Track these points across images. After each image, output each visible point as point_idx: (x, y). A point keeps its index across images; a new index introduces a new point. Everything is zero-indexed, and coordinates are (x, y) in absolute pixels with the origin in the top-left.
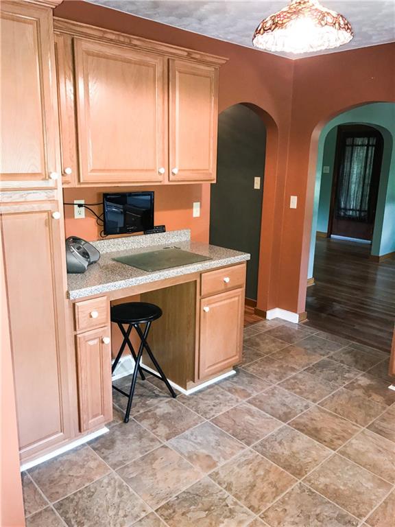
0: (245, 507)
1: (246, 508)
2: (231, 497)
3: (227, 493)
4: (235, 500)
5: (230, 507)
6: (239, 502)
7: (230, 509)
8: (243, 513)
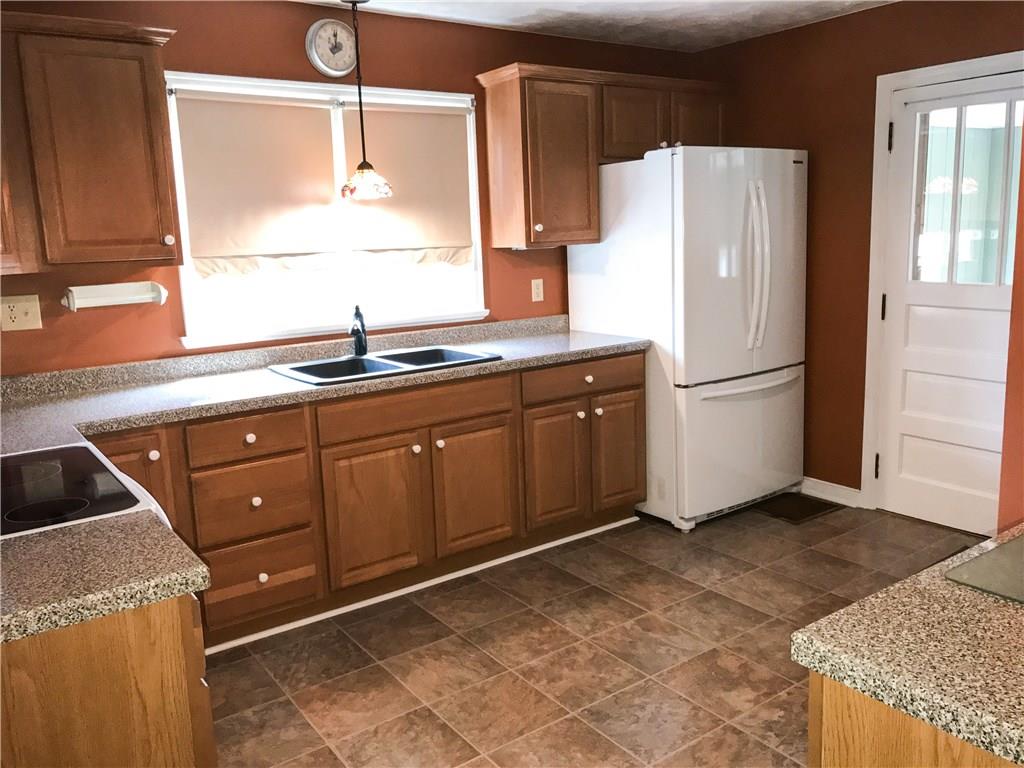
0: (748, 733)
1: (747, 731)
2: (772, 746)
3: (780, 750)
4: (765, 742)
5: (772, 734)
6: (759, 739)
7: (772, 731)
8: (751, 727)
